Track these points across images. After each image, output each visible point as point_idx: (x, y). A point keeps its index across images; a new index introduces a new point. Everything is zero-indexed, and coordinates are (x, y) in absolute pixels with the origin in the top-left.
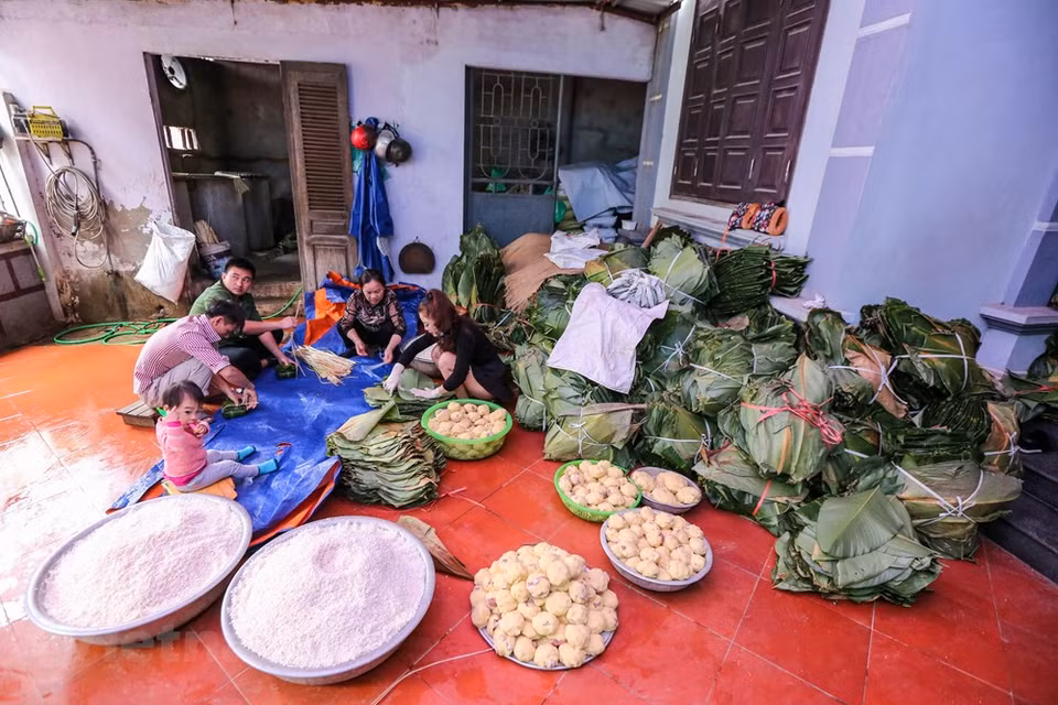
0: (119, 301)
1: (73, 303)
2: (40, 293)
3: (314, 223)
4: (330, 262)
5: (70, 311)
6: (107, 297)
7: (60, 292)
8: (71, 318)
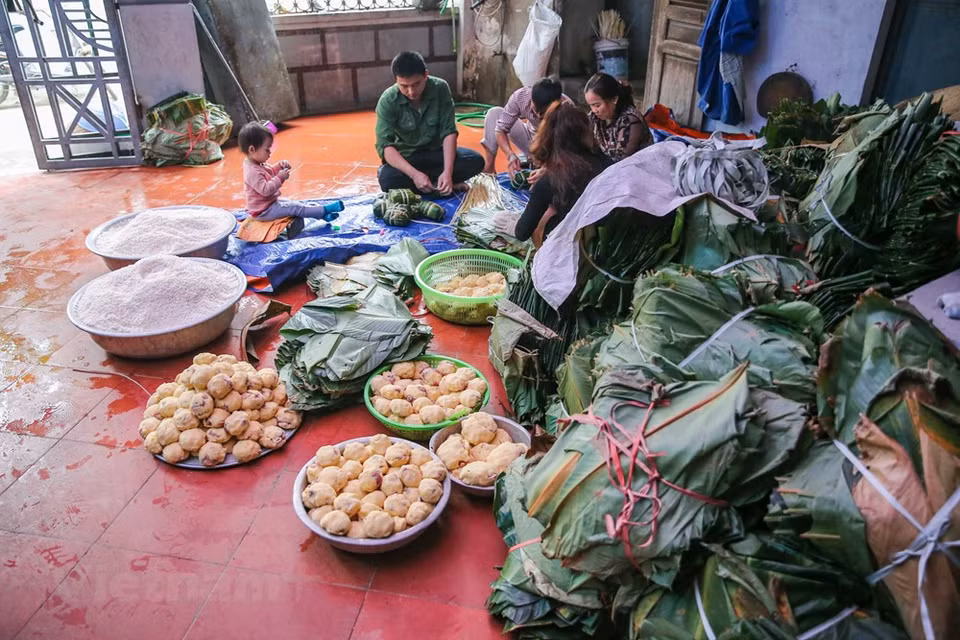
0: (501, 84)
1: (474, 80)
2: (451, 63)
3: (671, 23)
4: (677, 82)
5: (469, 86)
6: (495, 78)
7: (466, 65)
8: (469, 94)
